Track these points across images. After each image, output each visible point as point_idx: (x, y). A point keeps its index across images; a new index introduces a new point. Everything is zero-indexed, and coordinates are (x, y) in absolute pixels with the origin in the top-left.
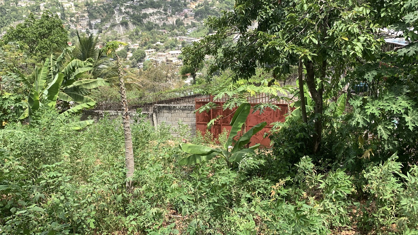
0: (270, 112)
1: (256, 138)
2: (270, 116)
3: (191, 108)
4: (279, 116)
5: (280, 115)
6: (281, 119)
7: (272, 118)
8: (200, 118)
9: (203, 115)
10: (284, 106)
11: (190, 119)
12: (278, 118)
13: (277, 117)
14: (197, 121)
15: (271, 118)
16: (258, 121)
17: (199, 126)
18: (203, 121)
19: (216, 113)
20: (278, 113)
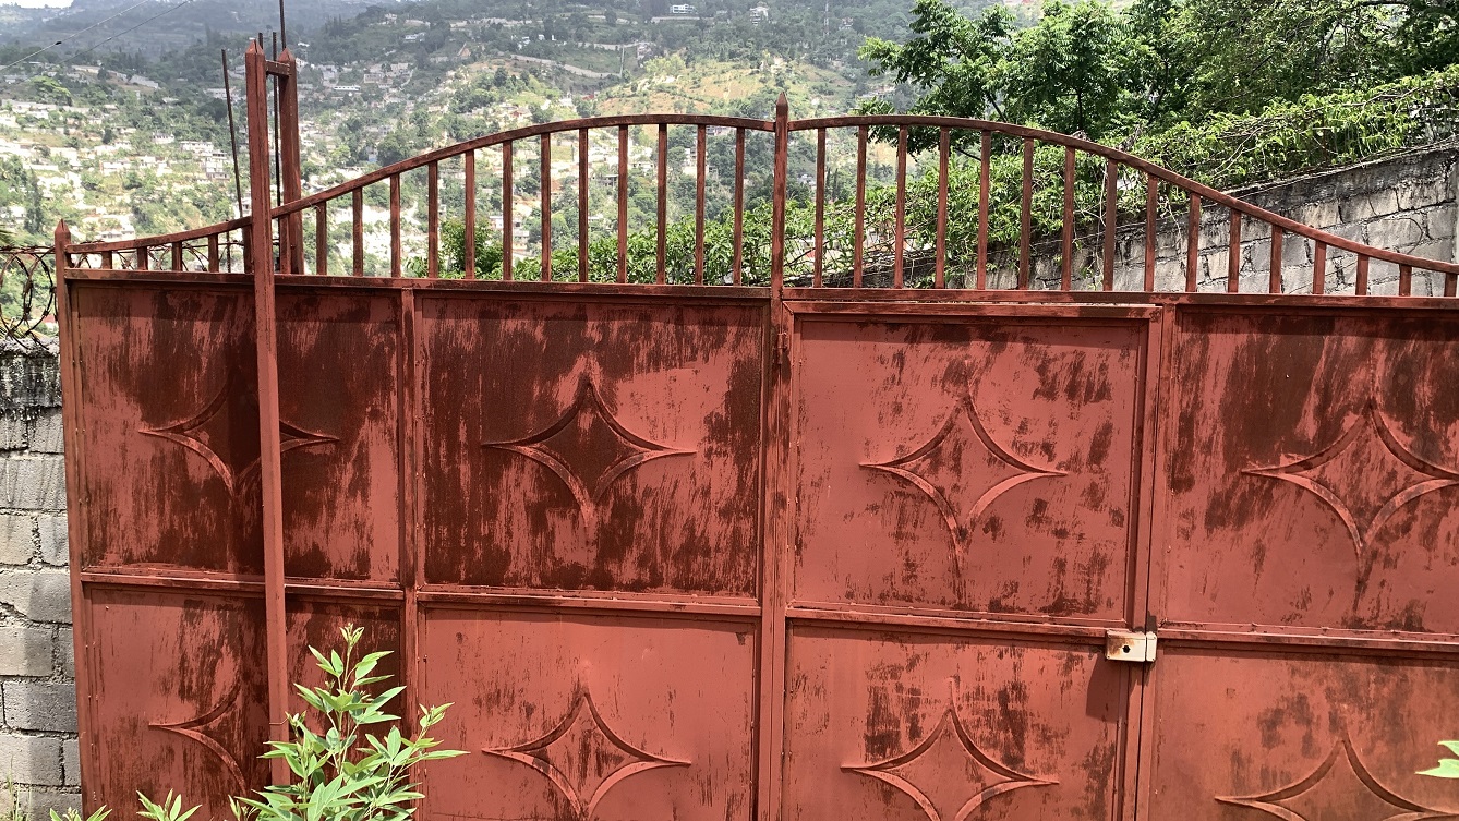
0: (1093, 415)
1: (888, 791)
2: (1085, 478)
3: (34, 386)
4: (1211, 473)
5: (1233, 461)
6: (1242, 517)
7: (1117, 497)
8: (125, 505)
9: (160, 461)
10: (1287, 329)
11: (24, 524)
12: (1197, 499)
13: (1180, 483)
14: (90, 545)
15: (1094, 497)
16: (915, 551)
17: (115, 617)
18: (167, 551)
19: (343, 445)
20: (1203, 432)
